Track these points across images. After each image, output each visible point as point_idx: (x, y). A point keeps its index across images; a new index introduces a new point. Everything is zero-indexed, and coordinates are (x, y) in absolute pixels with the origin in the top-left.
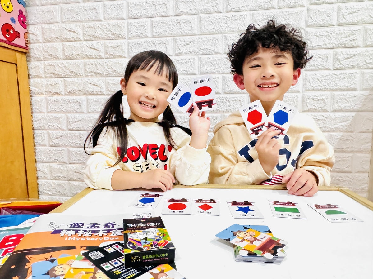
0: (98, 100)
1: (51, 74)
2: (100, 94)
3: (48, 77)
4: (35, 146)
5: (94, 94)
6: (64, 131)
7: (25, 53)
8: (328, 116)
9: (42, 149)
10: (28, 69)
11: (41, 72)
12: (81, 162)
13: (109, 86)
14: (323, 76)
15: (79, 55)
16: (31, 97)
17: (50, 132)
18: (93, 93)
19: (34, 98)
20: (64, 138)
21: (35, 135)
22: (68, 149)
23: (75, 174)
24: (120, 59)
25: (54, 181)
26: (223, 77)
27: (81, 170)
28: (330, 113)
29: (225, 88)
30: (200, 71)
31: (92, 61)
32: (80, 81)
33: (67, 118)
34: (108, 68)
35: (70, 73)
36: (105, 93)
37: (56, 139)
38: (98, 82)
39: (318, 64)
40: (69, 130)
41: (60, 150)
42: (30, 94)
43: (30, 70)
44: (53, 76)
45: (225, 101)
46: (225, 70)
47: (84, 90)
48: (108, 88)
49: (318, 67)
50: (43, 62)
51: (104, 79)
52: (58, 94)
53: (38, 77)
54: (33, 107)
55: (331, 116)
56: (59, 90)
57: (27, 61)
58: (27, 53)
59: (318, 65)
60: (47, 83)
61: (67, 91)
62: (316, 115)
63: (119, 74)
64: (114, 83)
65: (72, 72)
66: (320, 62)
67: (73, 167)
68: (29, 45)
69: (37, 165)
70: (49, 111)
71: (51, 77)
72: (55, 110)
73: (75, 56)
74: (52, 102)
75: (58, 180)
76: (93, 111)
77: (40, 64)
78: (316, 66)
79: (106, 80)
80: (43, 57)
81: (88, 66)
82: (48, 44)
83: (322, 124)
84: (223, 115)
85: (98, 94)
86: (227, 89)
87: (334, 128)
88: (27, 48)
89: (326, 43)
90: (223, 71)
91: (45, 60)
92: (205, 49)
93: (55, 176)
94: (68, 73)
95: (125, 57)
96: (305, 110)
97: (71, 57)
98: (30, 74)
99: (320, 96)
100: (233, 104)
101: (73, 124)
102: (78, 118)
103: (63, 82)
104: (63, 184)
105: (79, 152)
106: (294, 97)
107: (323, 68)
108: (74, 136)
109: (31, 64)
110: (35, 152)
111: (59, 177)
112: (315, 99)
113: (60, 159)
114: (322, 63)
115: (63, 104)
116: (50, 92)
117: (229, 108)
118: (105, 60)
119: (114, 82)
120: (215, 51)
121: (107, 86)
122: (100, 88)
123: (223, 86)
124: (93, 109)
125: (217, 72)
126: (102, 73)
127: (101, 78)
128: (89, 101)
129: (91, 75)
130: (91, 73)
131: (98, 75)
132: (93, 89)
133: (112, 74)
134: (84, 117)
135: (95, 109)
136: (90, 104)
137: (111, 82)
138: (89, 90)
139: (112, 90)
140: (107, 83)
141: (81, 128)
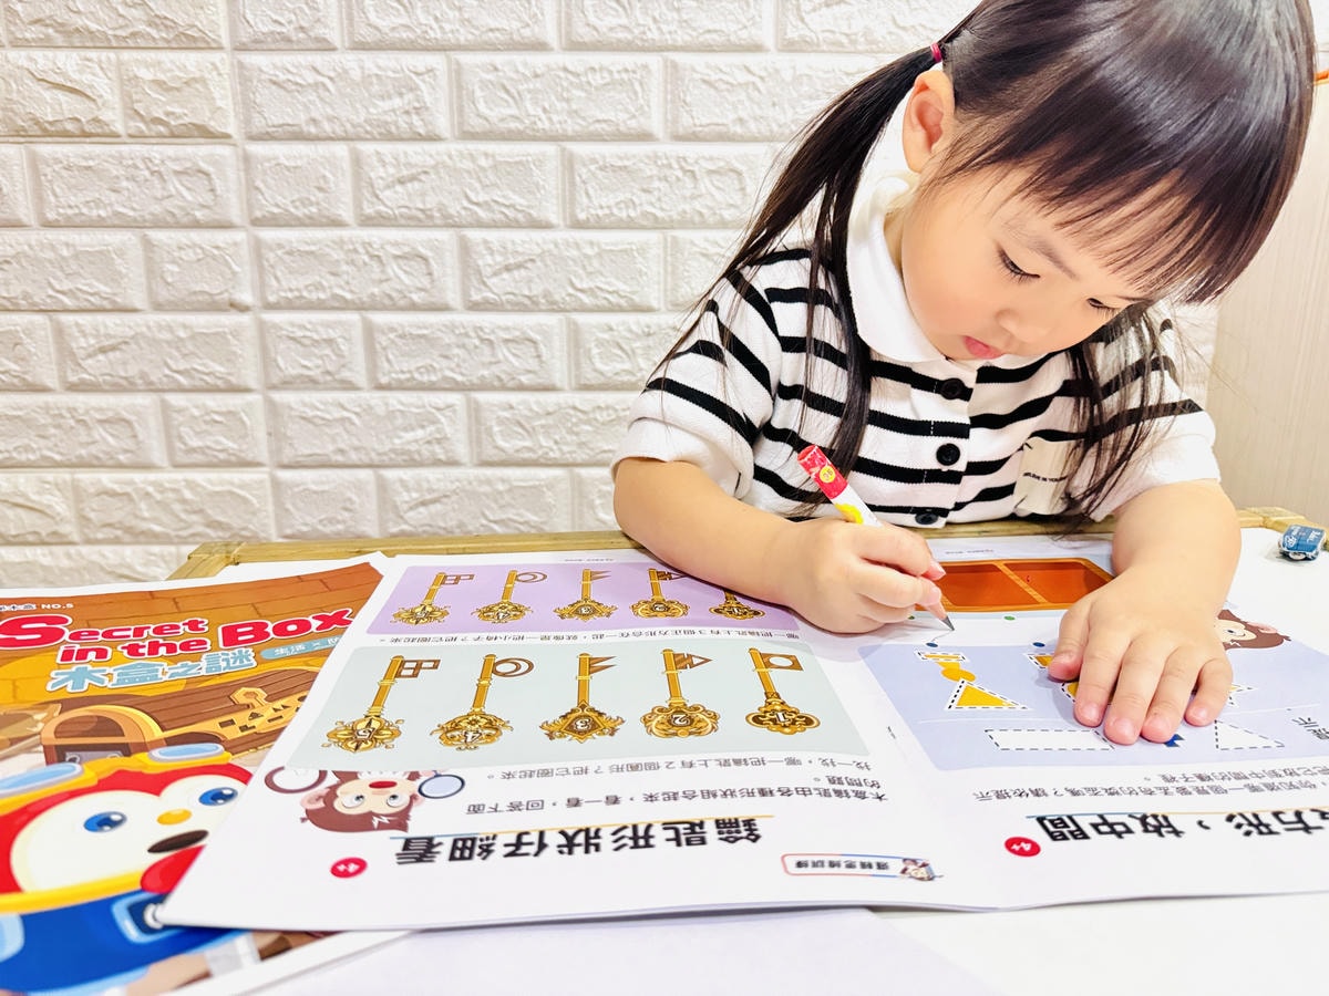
0: (91, 163)
2: (98, 135)
5: (66, 134)
12: (32, 457)
13: (139, 97)
18: (59, 127)
26: (666, 67)
29: (678, 116)
30: (568, 33)
36: (119, 128)
38: (81, 72)
45: (680, 174)
46: (676, 32)
47: (12, 110)
48: (133, 102)
51: (108, 59)
63: (188, 36)
64: (165, 83)
76: (68, 218)
79: (120, 63)
84: (669, 239)
85: (89, 135)
86: (686, 122)
90: (668, 36)
105: (15, 413)
119: (161, 77)
121: (130, 97)
122: (93, 106)
123: (669, 106)
124: (70, 207)
125: (642, 40)
126: (98, 31)
127: (93, 54)
128: (42, 167)
129: (41, 39)
130: (43, 29)
131: (77, 38)
132: (57, 107)
133: (149, 34)
134: (26, 248)
135: (77, 206)
136: (50, 181)
137: (146, 74)
138: (38, 115)
139: (157, 115)
140: (129, 80)
141: (16, 298)
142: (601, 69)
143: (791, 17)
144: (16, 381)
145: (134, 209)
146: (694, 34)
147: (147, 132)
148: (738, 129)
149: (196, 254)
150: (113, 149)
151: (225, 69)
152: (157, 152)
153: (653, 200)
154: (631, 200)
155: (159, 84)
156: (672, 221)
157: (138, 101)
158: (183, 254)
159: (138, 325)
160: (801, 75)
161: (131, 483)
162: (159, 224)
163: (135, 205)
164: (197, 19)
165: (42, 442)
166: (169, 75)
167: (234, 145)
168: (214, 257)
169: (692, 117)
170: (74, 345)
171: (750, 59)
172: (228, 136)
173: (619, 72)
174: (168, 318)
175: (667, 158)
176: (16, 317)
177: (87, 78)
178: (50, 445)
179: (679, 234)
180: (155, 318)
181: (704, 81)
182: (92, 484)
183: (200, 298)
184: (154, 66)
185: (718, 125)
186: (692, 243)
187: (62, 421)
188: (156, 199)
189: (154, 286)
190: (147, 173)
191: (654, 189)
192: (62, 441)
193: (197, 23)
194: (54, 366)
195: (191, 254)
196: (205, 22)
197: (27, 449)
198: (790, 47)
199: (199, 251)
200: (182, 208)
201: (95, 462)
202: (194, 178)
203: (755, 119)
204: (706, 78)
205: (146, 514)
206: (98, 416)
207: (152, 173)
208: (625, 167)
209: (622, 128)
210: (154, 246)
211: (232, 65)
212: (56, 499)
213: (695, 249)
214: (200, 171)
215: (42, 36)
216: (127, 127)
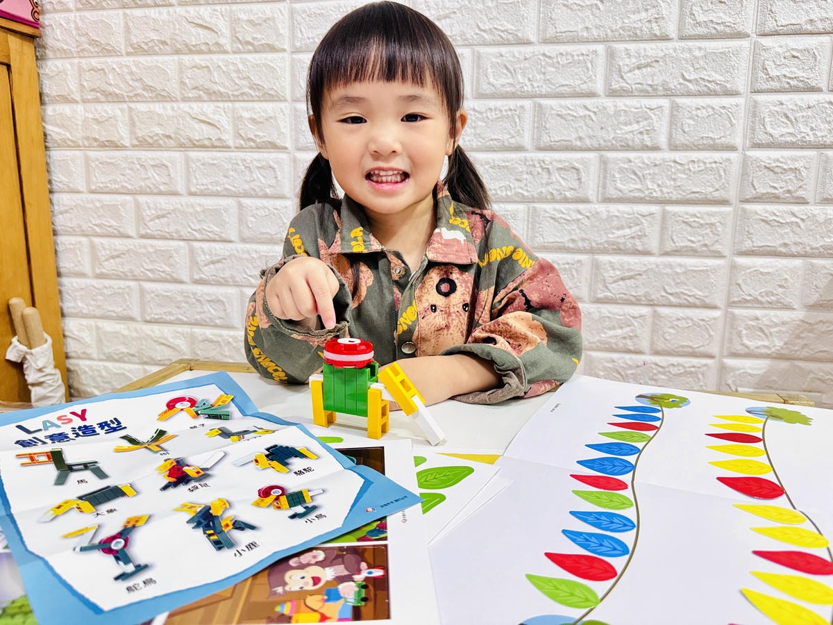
0: (215, 162)
1: (97, 92)
2: (219, 147)
3: (88, 101)
4: (59, 275)
5: (204, 146)
6: (129, 241)
7: (32, 38)
8: (806, 215)
9: (77, 283)
10: (41, 79)
11: (71, 87)
12: (172, 318)
13: (242, 127)
14: (801, 108)
15: (167, 44)
16: (48, 152)
17: (96, 240)
18: (201, 143)
19: (56, 155)
20: (131, 257)
21: (60, 248)
22: (140, 286)
23: (158, 348)
24: (270, 56)
25: (110, 365)
26: (535, 106)
27: (174, 338)
28: (812, 208)
29: (541, 136)
30: (477, 89)
31: (198, 59)
32: (170, 113)
33: (138, 206)
34: (239, 77)
35: (144, 89)
36: (231, 143)
37: (112, 261)
38: (214, 114)
39: (788, 75)
40: (143, 237)
41: (120, 288)
42: (47, 144)
43: (46, 82)
44: (102, 98)
45: (540, 170)
46: (542, 86)
47: (180, 135)
48: (239, 130)
49: (788, 83)
50: (76, 61)
51: (228, 107)
52: (114, 145)
53: (66, 100)
54: (54, 178)
55: (815, 216)
56: (116, 135)
57: (37, 59)
58: (38, 37)
59: (790, 78)
60: (87, 115)
61: (137, 139)
62: (775, 212)
63: (269, 94)
64: (256, 119)
65: (147, 88)
66: (795, 70)
67: (153, 331)
68: (40, 17)
69: (64, 323)
70: (93, 187)
71: (97, 101)
72: (109, 185)
73: (157, 45)
74: (100, 165)
75: (117, 361)
76: (202, 191)
77: (69, 68)
78: (784, 79)
79: (234, 109)
80: (76, 50)
81: (189, 73)
82: (87, 14)
83: (791, 235)
84: (531, 208)
85: (216, 147)
86: (545, 139)
87: (821, 246)
88: (35, 24)
89: (812, 17)
90: (537, 89)
91: (81, 54)
92: (490, 29)
93: (110, 351)
94: (140, 91)
95: (284, 50)
96: (747, 197)
97: (145, 47)
98: (44, 92)
99: (789, 162)
100: (558, 177)
101: (152, 223)
102: (163, 207)
103: (126, 114)
104: (128, 371)
105: (166, 294)
106: (721, 163)
107: (801, 84)
108: (155, 252)
109: (46, 65)
110: (60, 292)
111: (121, 355)
112: (776, 170)
113: (120, 309)
114: (800, 74)
115: (128, 172)
116: (96, 140)
117: (550, 188)
118: (231, 57)
119: (254, 116)
120: (516, 35)
121: (237, 127)
122: (218, 131)
123: (536, 130)
124: (203, 185)
125: (521, 92)
126: (225, 92)
127: (221, 104)
128: (191, 163)
129: (196, 97)
130: (198, 92)
131: (215, 96)
132: (201, 132)
133: (249, 93)
134: (179, 206)
135: (206, 185)
136: (193, 171)
137: (246, 115)
138: (192, 136)
139: (250, 136)
140: (238, 118)
141: (172, 232)
142: (495, 109)
143: (615, 76)
144: (168, 277)
145: (234, 187)
146: (553, 87)
147: (245, 146)
148: (579, 143)
149: (265, 212)
150: (227, 155)
151: (287, 112)
152: (249, 156)
153: (522, 186)
154: (509, 185)
155: (253, 120)
156: (533, 198)
157: (241, 129)
158: (258, 212)
159: (232, 249)
160: (620, 111)
161: (221, 336)
162: (247, 195)
163: (235, 185)
164: (274, 85)
165: (178, 311)
166: (258, 115)
167: (289, 153)
168: (274, 214)
169: (550, 137)
170: (198, 259)
171: (588, 102)
172: (286, 148)
173: (506, 110)
174: (248, 246)
175: (532, 161)
176: (171, 243)
177: (216, 117)
178: (182, 312)
179: (538, 206)
180: (241, 246)
181: (559, 115)
182: (201, 335)
183: (265, 236)
184: (250, 110)
185: (565, 141)
186: (546, 211)
187: (189, 299)
188: (246, 181)
189: (242, 228)
190: (243, 168)
191: (524, 179)
192: (187, 310)
193: (275, 88)
194: (188, 270)
195: (263, 213)
196: (278, 86)
197: (170, 314)
198: (613, 93)
199: (267, 210)
200: (259, 187)
201: (204, 323)
202: (267, 171)
203: (590, 137)
204: (559, 113)
205: (227, 354)
206: (208, 298)
207: (246, 167)
208: (507, 166)
209: (506, 143)
210: (244, 207)
211: (291, 109)
212: (181, 342)
213: (547, 215)
214: (270, 167)
215: (197, 96)
216: (234, 143)
